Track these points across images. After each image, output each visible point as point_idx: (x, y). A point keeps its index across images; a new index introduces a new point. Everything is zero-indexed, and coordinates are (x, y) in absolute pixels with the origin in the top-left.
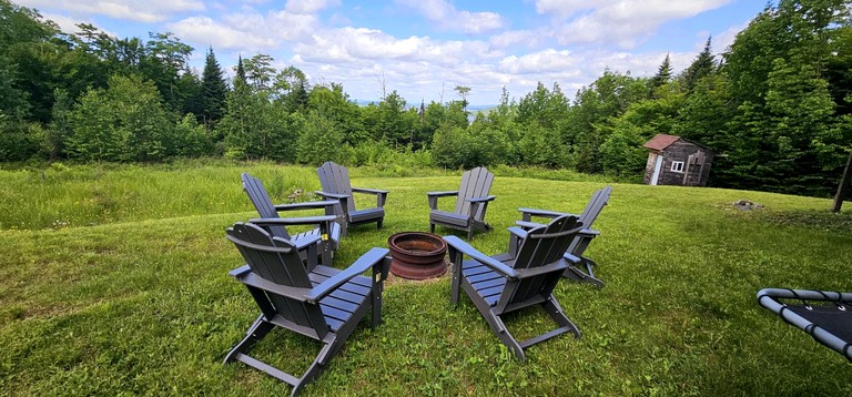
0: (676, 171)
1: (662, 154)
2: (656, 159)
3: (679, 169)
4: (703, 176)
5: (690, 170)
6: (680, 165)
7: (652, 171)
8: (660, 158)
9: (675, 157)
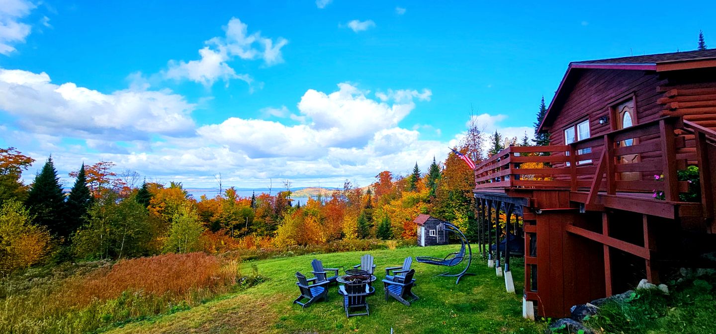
0: (432, 235)
1: (424, 226)
2: (421, 229)
3: (434, 234)
4: (446, 237)
5: (439, 234)
6: (433, 231)
7: (421, 237)
8: (423, 228)
9: (430, 228)
